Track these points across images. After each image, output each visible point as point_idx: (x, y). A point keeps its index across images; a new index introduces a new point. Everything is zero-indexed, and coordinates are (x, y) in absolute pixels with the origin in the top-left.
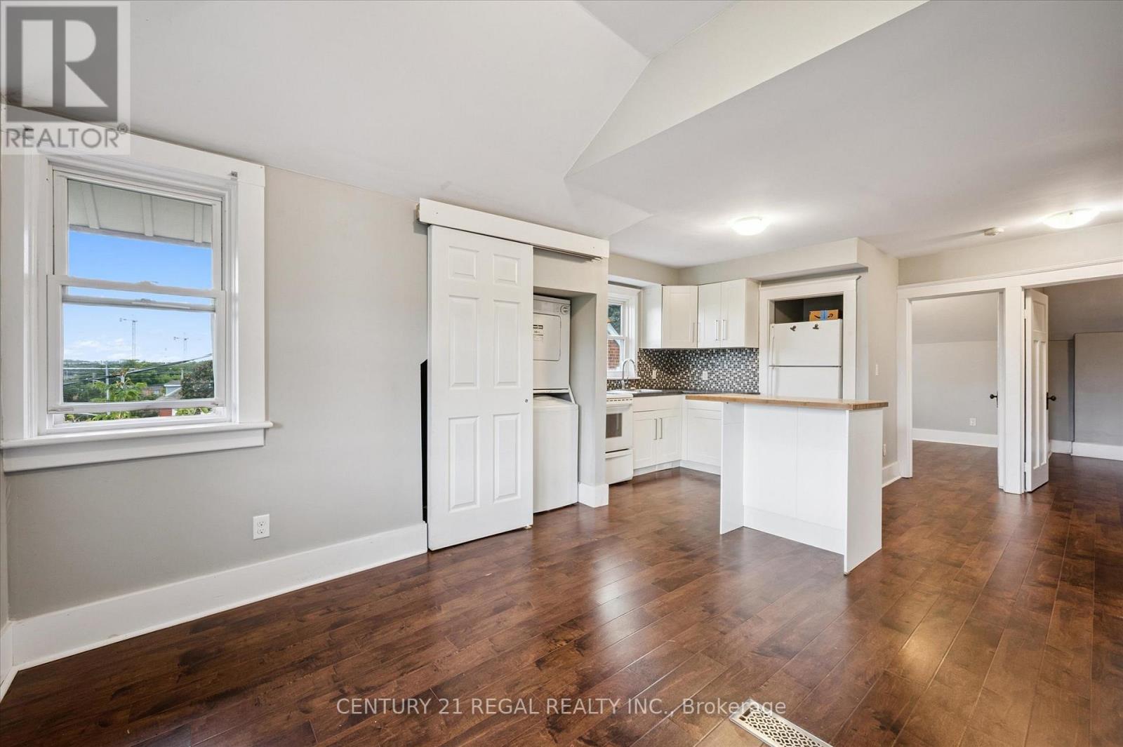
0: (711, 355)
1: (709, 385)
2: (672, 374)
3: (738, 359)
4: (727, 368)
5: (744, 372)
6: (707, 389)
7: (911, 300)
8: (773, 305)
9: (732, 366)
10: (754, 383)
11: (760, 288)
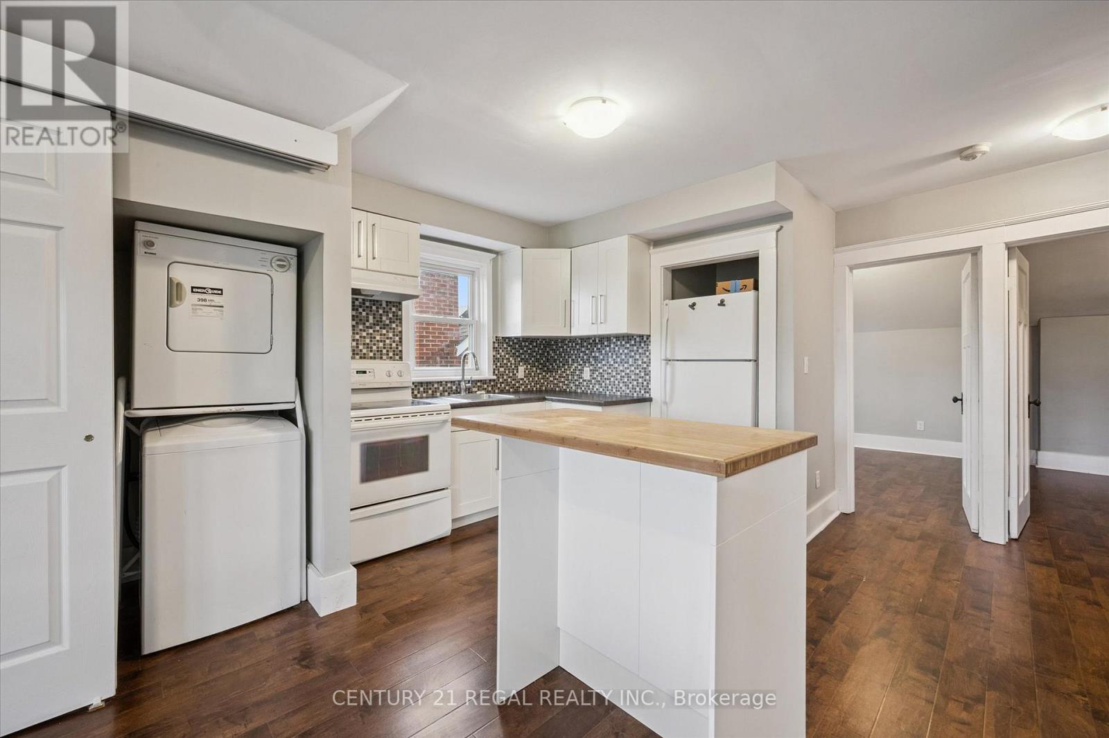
0: (593, 345)
1: (591, 386)
2: (549, 371)
3: (626, 351)
4: (612, 363)
5: (633, 368)
6: (589, 392)
7: (851, 268)
8: (670, 275)
9: (619, 360)
10: (645, 383)
11: (652, 250)
